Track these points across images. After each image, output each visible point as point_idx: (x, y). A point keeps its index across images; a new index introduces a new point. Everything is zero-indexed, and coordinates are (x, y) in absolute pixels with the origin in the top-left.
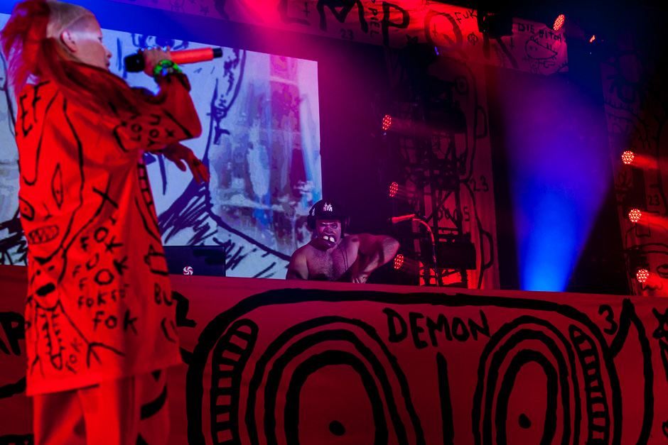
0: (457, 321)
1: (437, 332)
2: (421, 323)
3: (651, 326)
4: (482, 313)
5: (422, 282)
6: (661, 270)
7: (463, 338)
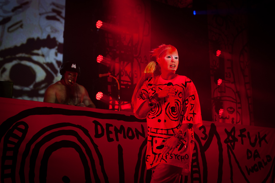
0: (129, 129)
1: (119, 134)
2: (111, 129)
3: (224, 137)
4: (142, 125)
5: (111, 107)
6: (229, 109)
7: (132, 138)
